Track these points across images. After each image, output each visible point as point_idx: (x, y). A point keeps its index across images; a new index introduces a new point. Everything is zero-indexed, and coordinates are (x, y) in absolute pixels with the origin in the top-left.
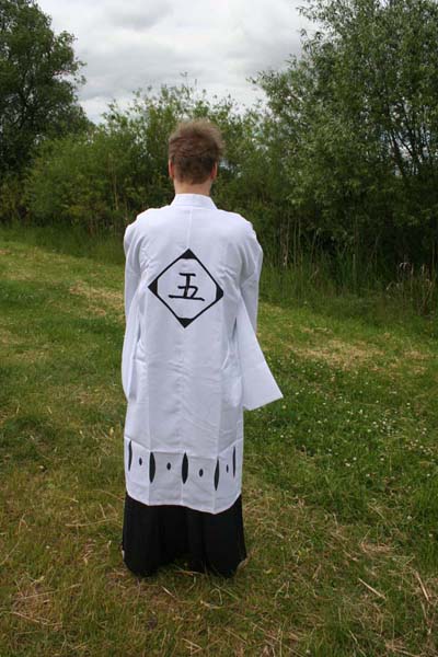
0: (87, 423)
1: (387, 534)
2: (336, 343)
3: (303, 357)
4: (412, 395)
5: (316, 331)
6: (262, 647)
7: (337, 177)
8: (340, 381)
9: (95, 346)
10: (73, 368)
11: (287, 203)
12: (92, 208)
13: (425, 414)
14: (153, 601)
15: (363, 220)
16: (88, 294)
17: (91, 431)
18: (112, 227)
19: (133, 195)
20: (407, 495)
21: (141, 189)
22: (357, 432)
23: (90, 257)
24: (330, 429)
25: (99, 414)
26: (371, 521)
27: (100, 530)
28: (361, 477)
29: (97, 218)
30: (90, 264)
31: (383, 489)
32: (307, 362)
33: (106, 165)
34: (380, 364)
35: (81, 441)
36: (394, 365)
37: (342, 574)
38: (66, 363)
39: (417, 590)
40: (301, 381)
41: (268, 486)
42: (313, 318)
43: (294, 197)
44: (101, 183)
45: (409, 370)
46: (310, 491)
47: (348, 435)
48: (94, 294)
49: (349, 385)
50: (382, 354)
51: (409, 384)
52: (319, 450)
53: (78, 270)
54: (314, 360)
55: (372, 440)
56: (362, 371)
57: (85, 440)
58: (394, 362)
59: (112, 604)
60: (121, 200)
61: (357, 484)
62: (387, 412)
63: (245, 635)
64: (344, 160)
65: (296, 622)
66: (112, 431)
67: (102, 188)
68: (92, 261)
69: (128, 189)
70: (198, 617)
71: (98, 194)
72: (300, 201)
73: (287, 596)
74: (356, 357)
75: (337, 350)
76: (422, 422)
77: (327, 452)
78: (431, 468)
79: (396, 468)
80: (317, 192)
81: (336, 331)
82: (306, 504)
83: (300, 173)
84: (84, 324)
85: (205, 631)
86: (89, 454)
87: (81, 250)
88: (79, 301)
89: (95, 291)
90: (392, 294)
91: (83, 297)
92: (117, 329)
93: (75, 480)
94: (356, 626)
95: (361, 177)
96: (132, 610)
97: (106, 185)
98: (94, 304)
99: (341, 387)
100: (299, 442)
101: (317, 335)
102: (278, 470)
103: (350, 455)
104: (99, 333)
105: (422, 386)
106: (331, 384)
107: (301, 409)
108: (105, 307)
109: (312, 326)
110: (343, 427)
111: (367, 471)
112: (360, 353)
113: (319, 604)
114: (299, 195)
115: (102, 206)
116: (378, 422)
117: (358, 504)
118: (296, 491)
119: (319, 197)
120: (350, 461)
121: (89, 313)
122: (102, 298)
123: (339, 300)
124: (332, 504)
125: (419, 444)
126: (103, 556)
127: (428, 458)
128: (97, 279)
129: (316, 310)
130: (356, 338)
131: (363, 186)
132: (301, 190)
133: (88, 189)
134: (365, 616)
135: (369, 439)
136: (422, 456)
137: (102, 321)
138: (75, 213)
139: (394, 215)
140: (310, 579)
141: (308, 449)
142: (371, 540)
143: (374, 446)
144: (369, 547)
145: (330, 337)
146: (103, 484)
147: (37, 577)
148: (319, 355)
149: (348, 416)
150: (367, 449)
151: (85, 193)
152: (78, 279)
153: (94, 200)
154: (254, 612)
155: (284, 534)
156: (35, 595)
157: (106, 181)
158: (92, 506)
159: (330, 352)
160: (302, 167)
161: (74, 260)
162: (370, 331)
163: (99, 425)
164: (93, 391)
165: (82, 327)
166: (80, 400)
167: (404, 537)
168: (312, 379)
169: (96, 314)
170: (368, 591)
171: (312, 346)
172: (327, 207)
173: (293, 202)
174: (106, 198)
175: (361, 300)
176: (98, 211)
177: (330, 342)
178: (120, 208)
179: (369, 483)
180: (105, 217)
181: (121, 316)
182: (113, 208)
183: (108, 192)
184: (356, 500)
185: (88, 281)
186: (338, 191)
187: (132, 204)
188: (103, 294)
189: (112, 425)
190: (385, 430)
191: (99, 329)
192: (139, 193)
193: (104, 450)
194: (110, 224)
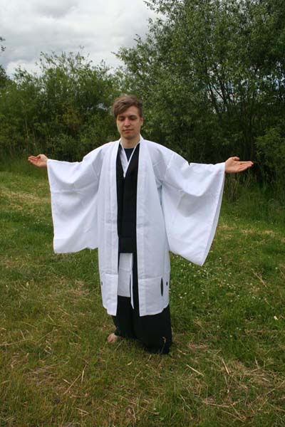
0: (11, 280)
1: (205, 338)
4: (223, 252)
6: (127, 409)
7: (176, 114)
9: (15, 230)
12: (11, 138)
13: (231, 264)
14: (57, 387)
15: (192, 142)
16: (10, 196)
17: (13, 285)
18: (25, 150)
19: (39, 128)
20: (218, 314)
21: (45, 124)
22: (188, 277)
23: (10, 171)
25: (19, 274)
26: (195, 331)
27: (21, 347)
28: (189, 305)
29: (15, 144)
30: (11, 176)
31: (203, 311)
33: (19, 108)
35: (7, 291)
37: (176, 363)
39: (223, 368)
43: (147, 128)
44: (17, 120)
45: (221, 237)
47: (182, 279)
48: (14, 196)
51: (221, 246)
53: (2, 180)
55: (197, 282)
57: (9, 291)
59: (30, 391)
60: (31, 132)
61: (186, 308)
62: (207, 264)
63: (116, 404)
64: (180, 103)
65: (148, 393)
66: (28, 284)
67: (17, 123)
68: (11, 173)
69: (35, 124)
71: (15, 128)
72: (151, 130)
73: (142, 378)
76: (229, 269)
78: (234, 297)
79: (212, 298)
80: (162, 125)
83: (150, 112)
84: (7, 216)
85: (90, 403)
86: (13, 300)
87: (3, 167)
88: (3, 200)
89: (14, 194)
91: (6, 198)
92: (29, 219)
94: (184, 393)
95: (190, 114)
96: (43, 393)
97: (19, 122)
98: (14, 202)
103: (182, 291)
104: (18, 221)
105: (229, 247)
108: (21, 204)
110: (178, 275)
111: (193, 301)
113: (162, 382)
114: (150, 126)
115: (18, 136)
116: (201, 271)
117: (187, 321)
119: (163, 128)
120: (183, 295)
121: (11, 209)
122: (19, 198)
125: (226, 282)
126: (24, 363)
127: (232, 291)
128: (15, 186)
131: (192, 120)
132: (151, 123)
133: (7, 125)
134: (190, 386)
135: (195, 281)
136: (229, 290)
137: (19, 214)
139: (213, 138)
140: (157, 367)
142: (195, 342)
143: (198, 286)
144: (193, 346)
146: (22, 318)
149: (182, 267)
150: (194, 287)
152: (2, 186)
153: (12, 132)
154: (121, 389)
157: (20, 119)
158: (15, 332)
160: (152, 109)
163: (19, 281)
164: (14, 260)
165: (6, 217)
166: (5, 266)
167: (215, 338)
169: (16, 209)
170: (192, 371)
172: (169, 135)
173: (147, 131)
174: (20, 130)
176: (14, 139)
178: (30, 137)
179: (194, 308)
180: (20, 143)
181: (32, 210)
182: (25, 137)
183: (21, 127)
184: (185, 319)
185: (9, 187)
186: (176, 123)
187: (38, 134)
188: (20, 196)
189: (28, 280)
190: (205, 276)
191: (17, 219)
192: (43, 127)
193: (22, 296)
194: (24, 148)
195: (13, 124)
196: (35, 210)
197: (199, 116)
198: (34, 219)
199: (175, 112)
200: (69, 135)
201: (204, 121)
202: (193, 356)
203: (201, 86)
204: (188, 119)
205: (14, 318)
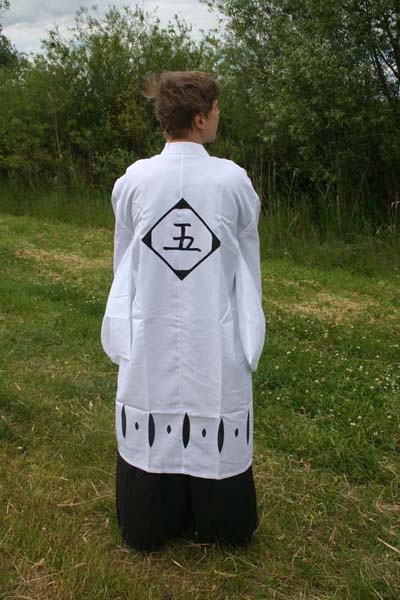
0: (62, 398)
2: (325, 296)
3: (290, 314)
5: (301, 284)
7: (315, 108)
8: (335, 337)
9: (57, 315)
10: (37, 340)
11: (257, 141)
15: (346, 157)
16: (38, 258)
17: (68, 405)
19: (79, 140)
21: (88, 133)
22: (359, 389)
23: (32, 215)
24: (329, 388)
25: (75, 387)
26: (383, 481)
27: (96, 508)
28: (369, 435)
29: (38, 169)
30: (34, 223)
31: (393, 447)
32: (296, 319)
34: (377, 317)
35: (60, 416)
36: (392, 317)
37: (359, 535)
38: (27, 335)
40: (290, 339)
41: (269, 451)
42: (296, 270)
43: (266, 134)
44: (40, 127)
46: (315, 453)
48: (45, 256)
49: (345, 340)
50: (378, 305)
52: (319, 411)
53: (21, 231)
54: (302, 316)
55: (376, 397)
56: (358, 324)
57: (63, 416)
58: (392, 313)
59: (122, 580)
60: (64, 147)
61: (365, 442)
62: (389, 367)
66: (91, 404)
67: (42, 132)
68: (34, 219)
69: (72, 134)
70: (214, 587)
71: (37, 141)
72: (273, 137)
73: (304, 560)
74: (349, 311)
75: (327, 304)
77: (329, 413)
80: (292, 127)
81: (324, 283)
82: (312, 467)
84: (39, 291)
86: (71, 431)
87: (20, 208)
88: (28, 265)
89: (45, 253)
90: (384, 238)
91: (32, 261)
92: (77, 295)
93: (60, 458)
94: (380, 585)
95: (341, 107)
97: (46, 130)
99: (336, 343)
100: (297, 404)
101: (303, 288)
102: (278, 434)
103: (353, 414)
104: (58, 300)
106: (325, 342)
107: (294, 369)
108: (59, 271)
109: (296, 279)
110: (342, 386)
111: (374, 430)
112: (354, 305)
114: (271, 131)
115: (42, 155)
116: (381, 379)
117: (368, 464)
118: (300, 454)
120: (355, 420)
121: (43, 279)
122: (54, 261)
123: (325, 248)
124: (339, 465)
128: (45, 240)
129: (298, 260)
130: (348, 288)
132: (274, 125)
133: (25, 136)
134: (388, 574)
135: (373, 396)
137: (59, 286)
138: (11, 165)
140: (326, 542)
141: (308, 411)
142: (386, 500)
143: (378, 404)
144: (384, 507)
145: (318, 290)
146: (91, 461)
147: (37, 559)
148: (307, 310)
149: (347, 373)
150: (371, 407)
151: (22, 140)
152: (24, 241)
153: (32, 147)
154: (272, 578)
155: (294, 498)
156: (38, 578)
158: (84, 484)
159: (320, 306)
160: (273, 99)
161: (15, 218)
162: (362, 280)
164: (63, 363)
165: (39, 293)
166: (50, 375)
168: (303, 336)
169: (51, 278)
170: (389, 549)
171: (299, 301)
172: (304, 144)
173: (265, 139)
175: (348, 247)
177: (318, 295)
179: (378, 442)
180: (47, 168)
181: (80, 280)
182: (55, 156)
183: (48, 138)
184: (366, 460)
185: (35, 242)
186: (317, 124)
187: (77, 150)
188: (56, 257)
189: (91, 398)
190: (389, 387)
191: (57, 295)
192: (85, 137)
193: (86, 425)
194: (54, 175)
195: (34, 134)
196: (84, 281)
197: (356, 110)
198: (84, 295)
199: (316, 105)
200: (129, 150)
201: (366, 119)
202: (387, 522)
203: (360, 55)
204: (338, 114)
205: (77, 461)
